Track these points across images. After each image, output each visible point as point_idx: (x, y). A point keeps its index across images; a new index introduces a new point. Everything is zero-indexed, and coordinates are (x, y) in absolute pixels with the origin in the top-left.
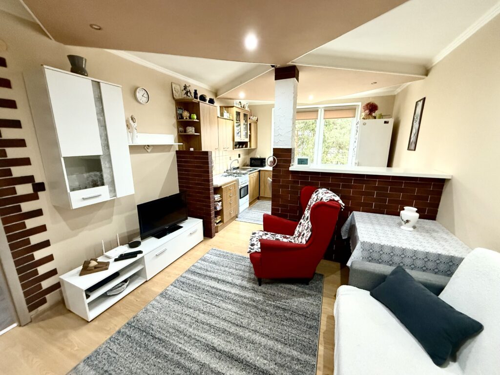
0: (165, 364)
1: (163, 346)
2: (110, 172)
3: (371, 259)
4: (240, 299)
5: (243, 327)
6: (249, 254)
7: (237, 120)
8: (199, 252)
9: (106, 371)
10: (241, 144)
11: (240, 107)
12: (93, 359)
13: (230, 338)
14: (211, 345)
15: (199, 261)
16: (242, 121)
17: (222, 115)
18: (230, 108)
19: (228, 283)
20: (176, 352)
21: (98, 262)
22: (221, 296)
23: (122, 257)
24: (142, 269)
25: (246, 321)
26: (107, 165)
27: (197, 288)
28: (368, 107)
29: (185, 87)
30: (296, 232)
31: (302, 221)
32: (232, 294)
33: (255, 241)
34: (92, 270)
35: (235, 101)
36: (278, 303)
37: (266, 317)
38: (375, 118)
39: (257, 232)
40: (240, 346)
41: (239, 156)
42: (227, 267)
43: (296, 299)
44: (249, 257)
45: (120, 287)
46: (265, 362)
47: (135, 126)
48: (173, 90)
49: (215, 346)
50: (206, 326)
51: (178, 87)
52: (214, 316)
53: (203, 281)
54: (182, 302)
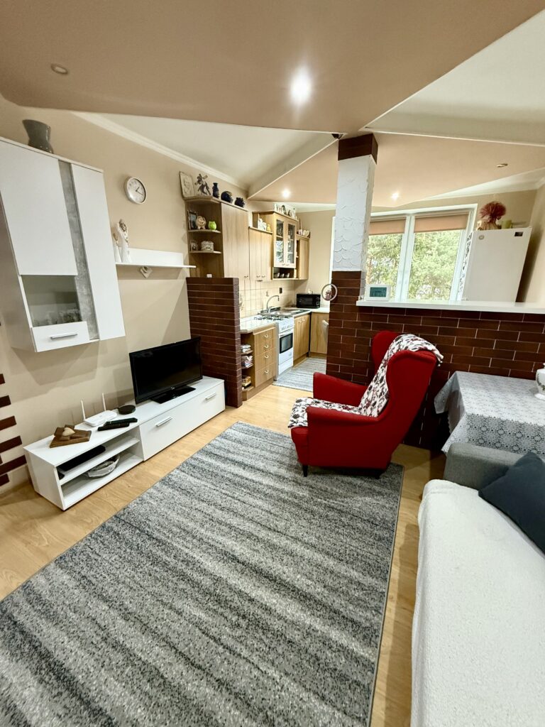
0: (165, 574)
1: (163, 550)
2: (89, 302)
3: (482, 442)
4: (274, 493)
5: (278, 532)
6: (290, 429)
7: (277, 234)
8: (219, 426)
9: (84, 577)
10: (284, 272)
11: (283, 213)
12: (67, 559)
13: (259, 546)
14: (231, 553)
15: (218, 438)
16: (286, 237)
17: (255, 224)
18: (267, 216)
19: (258, 470)
20: (181, 559)
21: (75, 430)
22: (247, 487)
23: (109, 426)
24: (137, 444)
25: (283, 524)
26: (85, 291)
27: (214, 475)
28: (488, 210)
29: (200, 179)
30: (363, 401)
31: (373, 384)
32: (264, 486)
33: (299, 411)
34: (67, 440)
35: (276, 204)
36: (332, 502)
37: (313, 520)
38: (500, 227)
39: (303, 399)
40: (272, 558)
41: (281, 292)
42: (257, 448)
43: (360, 499)
44: (290, 435)
45: (106, 466)
46: (310, 582)
47: (126, 237)
48: (183, 184)
49: (236, 555)
50: (223, 527)
51: (189, 180)
52: (236, 514)
53: (223, 466)
54: (192, 492)
